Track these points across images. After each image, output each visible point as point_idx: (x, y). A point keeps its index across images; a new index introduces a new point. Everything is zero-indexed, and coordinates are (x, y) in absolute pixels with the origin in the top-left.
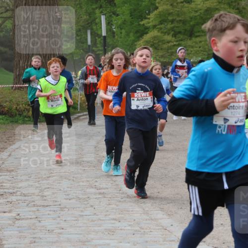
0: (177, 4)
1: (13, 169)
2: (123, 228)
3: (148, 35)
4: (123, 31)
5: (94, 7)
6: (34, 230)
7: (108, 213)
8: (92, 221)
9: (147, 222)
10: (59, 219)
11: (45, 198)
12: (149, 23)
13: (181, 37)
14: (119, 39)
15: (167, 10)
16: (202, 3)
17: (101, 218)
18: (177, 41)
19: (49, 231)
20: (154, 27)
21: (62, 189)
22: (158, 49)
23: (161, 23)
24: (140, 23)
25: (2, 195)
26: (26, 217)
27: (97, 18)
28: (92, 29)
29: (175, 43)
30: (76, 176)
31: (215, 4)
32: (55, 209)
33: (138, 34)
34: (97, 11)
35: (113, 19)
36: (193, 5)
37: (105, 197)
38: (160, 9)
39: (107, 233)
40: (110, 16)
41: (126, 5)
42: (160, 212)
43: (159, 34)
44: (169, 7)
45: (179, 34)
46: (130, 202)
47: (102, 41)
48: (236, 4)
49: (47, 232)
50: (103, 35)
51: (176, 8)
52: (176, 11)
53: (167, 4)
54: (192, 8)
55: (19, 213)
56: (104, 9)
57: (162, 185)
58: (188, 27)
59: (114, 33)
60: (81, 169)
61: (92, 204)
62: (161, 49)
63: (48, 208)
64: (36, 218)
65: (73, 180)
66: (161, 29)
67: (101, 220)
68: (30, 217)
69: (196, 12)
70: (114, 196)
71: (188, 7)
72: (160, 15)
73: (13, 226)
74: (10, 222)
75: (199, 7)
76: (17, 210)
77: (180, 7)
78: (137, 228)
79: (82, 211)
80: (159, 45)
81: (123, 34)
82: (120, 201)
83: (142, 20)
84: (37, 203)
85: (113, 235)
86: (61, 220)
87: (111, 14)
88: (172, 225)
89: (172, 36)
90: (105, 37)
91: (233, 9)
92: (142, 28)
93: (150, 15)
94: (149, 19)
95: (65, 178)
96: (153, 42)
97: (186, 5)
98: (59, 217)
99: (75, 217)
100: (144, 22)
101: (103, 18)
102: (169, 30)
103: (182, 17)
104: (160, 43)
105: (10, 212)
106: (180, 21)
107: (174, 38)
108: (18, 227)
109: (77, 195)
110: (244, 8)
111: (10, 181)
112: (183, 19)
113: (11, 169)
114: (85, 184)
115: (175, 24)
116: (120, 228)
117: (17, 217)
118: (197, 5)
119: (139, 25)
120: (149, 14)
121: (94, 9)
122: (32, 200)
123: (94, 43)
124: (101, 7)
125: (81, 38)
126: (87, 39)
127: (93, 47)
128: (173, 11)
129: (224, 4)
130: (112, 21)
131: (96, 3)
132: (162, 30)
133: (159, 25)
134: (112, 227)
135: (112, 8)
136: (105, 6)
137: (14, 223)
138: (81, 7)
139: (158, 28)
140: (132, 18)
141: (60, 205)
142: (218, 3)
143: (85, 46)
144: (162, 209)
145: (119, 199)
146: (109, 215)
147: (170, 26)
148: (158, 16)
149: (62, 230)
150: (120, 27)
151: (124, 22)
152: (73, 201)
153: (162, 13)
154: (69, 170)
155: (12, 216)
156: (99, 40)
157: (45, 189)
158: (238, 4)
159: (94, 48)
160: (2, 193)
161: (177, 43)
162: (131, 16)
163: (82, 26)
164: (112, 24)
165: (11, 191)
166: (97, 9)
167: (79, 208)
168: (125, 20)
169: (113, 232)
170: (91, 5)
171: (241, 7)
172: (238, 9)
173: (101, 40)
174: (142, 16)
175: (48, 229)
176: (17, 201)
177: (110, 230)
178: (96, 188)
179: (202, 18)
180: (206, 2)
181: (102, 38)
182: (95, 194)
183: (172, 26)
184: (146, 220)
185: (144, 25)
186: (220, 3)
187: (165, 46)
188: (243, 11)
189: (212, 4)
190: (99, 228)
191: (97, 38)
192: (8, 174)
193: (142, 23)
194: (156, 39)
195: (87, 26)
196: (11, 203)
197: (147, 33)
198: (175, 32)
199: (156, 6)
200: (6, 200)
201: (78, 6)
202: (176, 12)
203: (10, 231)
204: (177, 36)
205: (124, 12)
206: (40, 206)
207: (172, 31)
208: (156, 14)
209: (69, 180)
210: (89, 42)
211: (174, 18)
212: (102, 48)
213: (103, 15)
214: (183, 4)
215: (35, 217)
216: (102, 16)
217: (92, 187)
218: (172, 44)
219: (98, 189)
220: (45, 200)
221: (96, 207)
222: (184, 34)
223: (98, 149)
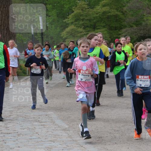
0: (85, 9)
2: (56, 146)
3: (68, 28)
4: (53, 26)
8: (38, 142)
9: (71, 142)
12: (69, 21)
13: (88, 29)
15: (80, 13)
19: (11, 148)
20: (72, 23)
21: (18, 123)
22: (75, 37)
23: (76, 21)
29: (85, 33)
30: (26, 115)
31: (108, 9)
36: (95, 10)
37: (45, 128)
38: (75, 12)
42: (78, 136)
43: (75, 28)
44: (80, 11)
46: (60, 130)
48: (121, 9)
53: (80, 9)
61: (37, 132)
62: (77, 37)
65: (25, 117)
66: (76, 24)
67: (43, 141)
69: (97, 14)
70: (50, 127)
75: (99, 11)
79: (31, 136)
82: (54, 130)
83: (64, 19)
85: (50, 150)
88: (86, 144)
91: (119, 12)
93: (69, 16)
94: (69, 18)
95: (20, 116)
96: (71, 32)
97: (91, 10)
98: (17, 140)
103: (89, 17)
104: (76, 33)
106: (88, 19)
107: (84, 30)
109: (28, 126)
110: (126, 12)
112: (89, 19)
116: (54, 146)
118: (97, 10)
119: (63, 22)
128: (83, 14)
132: (77, 25)
133: (75, 22)
139: (74, 24)
140: (58, 18)
142: (110, 9)
143: (30, 35)
146: (48, 138)
147: (81, 22)
152: (25, 130)
153: (76, 15)
154: (23, 111)
157: (8, 123)
158: (122, 9)
159: (35, 37)
161: (86, 33)
162: (57, 17)
167: (29, 134)
171: (124, 11)
172: (122, 12)
174: (64, 17)
178: (39, 122)
179: (100, 17)
182: (39, 125)
183: (83, 22)
185: (65, 22)
186: (111, 8)
187: (79, 35)
188: (126, 13)
190: (42, 146)
193: (64, 21)
197: (67, 27)
199: (72, 10)
202: (85, 14)
204: (86, 28)
205: (53, 14)
206: (5, 134)
207: (83, 25)
208: (72, 16)
209: (23, 117)
211: (84, 18)
212: (41, 36)
215: (2, 140)
217: (37, 121)
218: (83, 34)
221: (39, 133)
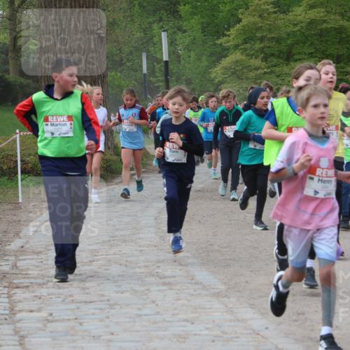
0: (268, 14)
1: (41, 250)
2: (198, 332)
3: (227, 58)
4: (192, 54)
5: (151, 20)
6: (73, 335)
7: (176, 312)
8: (155, 323)
9: (232, 324)
10: (107, 320)
11: (87, 291)
12: (228, 42)
13: (275, 61)
14: (186, 65)
15: (254, 23)
16: (304, 13)
17: (167, 319)
18: (268, 68)
19: (94, 337)
20: (236, 47)
21: (111, 278)
22: (242, 79)
23: (245, 42)
24: (216, 42)
25: (28, 286)
26: (62, 318)
27: (155, 36)
28: (148, 52)
30: (129, 259)
31: (322, 14)
32: (102, 307)
33: (214, 58)
34: (155, 26)
35: (177, 37)
36: (290, 16)
37: (171, 289)
38: (244, 22)
39: (175, 340)
40: (175, 32)
41: (196, 17)
42: (249, 309)
43: (244, 57)
44: (257, 19)
45: (272, 58)
46: (207, 295)
47: (163, 68)
49: (92, 338)
50: (164, 59)
51: (267, 20)
52: (267, 24)
53: (255, 15)
54: (289, 20)
55: (51, 312)
56: (165, 22)
57: (252, 271)
58: (284, 47)
59: (179, 57)
60: (136, 250)
61: (154, 299)
62: (247, 78)
63: (92, 306)
64: (76, 319)
65: (126, 266)
66: (245, 50)
67: (167, 322)
68: (67, 318)
69: (295, 25)
70: (184, 287)
71: (284, 19)
72: (244, 30)
73: (44, 330)
74: (40, 325)
75: (300, 18)
76: (50, 308)
77: (272, 19)
78: (218, 333)
79: (139, 309)
80: (243, 73)
81: (191, 58)
82: (193, 295)
83: (219, 38)
84: (77, 297)
85: (184, 342)
86: (111, 321)
87: (176, 29)
88: (267, 328)
89: (262, 61)
90: (166, 62)
92: (218, 50)
93: (230, 31)
94: (229, 36)
95: (115, 263)
96: (234, 69)
97: (282, 16)
98: (108, 317)
99: (130, 318)
100: (222, 40)
101: (164, 35)
102: (257, 51)
103: (276, 32)
104: (245, 71)
105: (39, 310)
106: (273, 38)
107: (264, 63)
108: (51, 332)
109: (132, 286)
111: (38, 266)
112: (276, 36)
113: (38, 250)
114: (142, 271)
115: (267, 44)
116: (193, 333)
117: (50, 318)
119: (215, 44)
120: (228, 30)
121: (150, 23)
122: (70, 293)
123: (152, 70)
124: (161, 20)
125: (133, 64)
126: (141, 66)
127: (150, 77)
128: (263, 25)
129: (335, 14)
130: (176, 40)
131: (154, 15)
132: (247, 52)
133: (242, 44)
134: (183, 331)
135: (176, 22)
136: (166, 19)
137: (45, 326)
138: (132, 20)
139: (241, 49)
140: (205, 36)
141: (108, 300)
142: (326, 13)
143: (138, 75)
144: (253, 305)
145: (192, 291)
146: (178, 314)
147: (258, 46)
148: (242, 32)
149: (112, 336)
150: (188, 48)
151: (193, 41)
152: (127, 295)
153: (247, 28)
154: (120, 251)
155: (42, 317)
156: (158, 66)
157: (87, 278)
159: (151, 79)
160: (27, 284)
161: (269, 70)
162: (202, 33)
163: (134, 47)
164: (176, 45)
165: (39, 281)
166: (156, 24)
167: (135, 304)
168: (194, 39)
169: (184, 338)
170: (147, 18)
173: (162, 66)
174: (219, 32)
175: (92, 335)
176: (48, 295)
177: (179, 336)
178: (158, 276)
180: (310, 12)
181: (163, 64)
182: (158, 284)
183: (262, 45)
184: (231, 321)
185: (221, 44)
187: (252, 74)
189: (317, 15)
190: (164, 333)
191: (155, 64)
192: (35, 257)
193: (219, 42)
194: (238, 64)
195: (142, 46)
196: (40, 298)
197: (226, 56)
198: (265, 54)
199: (238, 18)
200: (34, 294)
201: (129, 19)
202: (267, 26)
203: (40, 337)
204: (269, 60)
205: (193, 27)
206: (81, 302)
207: (262, 52)
208: (238, 29)
209: (121, 265)
210: (145, 70)
211: (264, 34)
212: (164, 78)
213: (164, 31)
214: (277, 15)
215: (74, 317)
216: (162, 33)
217: (153, 275)
218: (262, 71)
219: (161, 278)
220: (88, 294)
221: (159, 303)
222: (278, 57)
223: (159, 221)
